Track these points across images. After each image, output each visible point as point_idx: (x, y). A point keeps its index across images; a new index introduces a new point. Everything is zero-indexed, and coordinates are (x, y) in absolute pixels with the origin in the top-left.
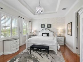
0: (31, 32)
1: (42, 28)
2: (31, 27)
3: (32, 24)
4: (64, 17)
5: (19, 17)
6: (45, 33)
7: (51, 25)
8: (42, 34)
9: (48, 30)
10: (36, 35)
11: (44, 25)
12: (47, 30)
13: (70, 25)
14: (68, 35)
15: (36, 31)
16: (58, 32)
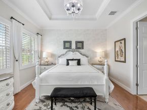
0: (40, 58)
1: (65, 48)
2: (41, 47)
3: (42, 39)
4: (106, 30)
5: (12, 18)
6: (73, 60)
7: (82, 43)
8: (68, 60)
9: (77, 52)
10: (53, 64)
11: (70, 42)
12: (75, 54)
13: (121, 43)
14: (116, 61)
15: (53, 55)
16: (96, 57)
